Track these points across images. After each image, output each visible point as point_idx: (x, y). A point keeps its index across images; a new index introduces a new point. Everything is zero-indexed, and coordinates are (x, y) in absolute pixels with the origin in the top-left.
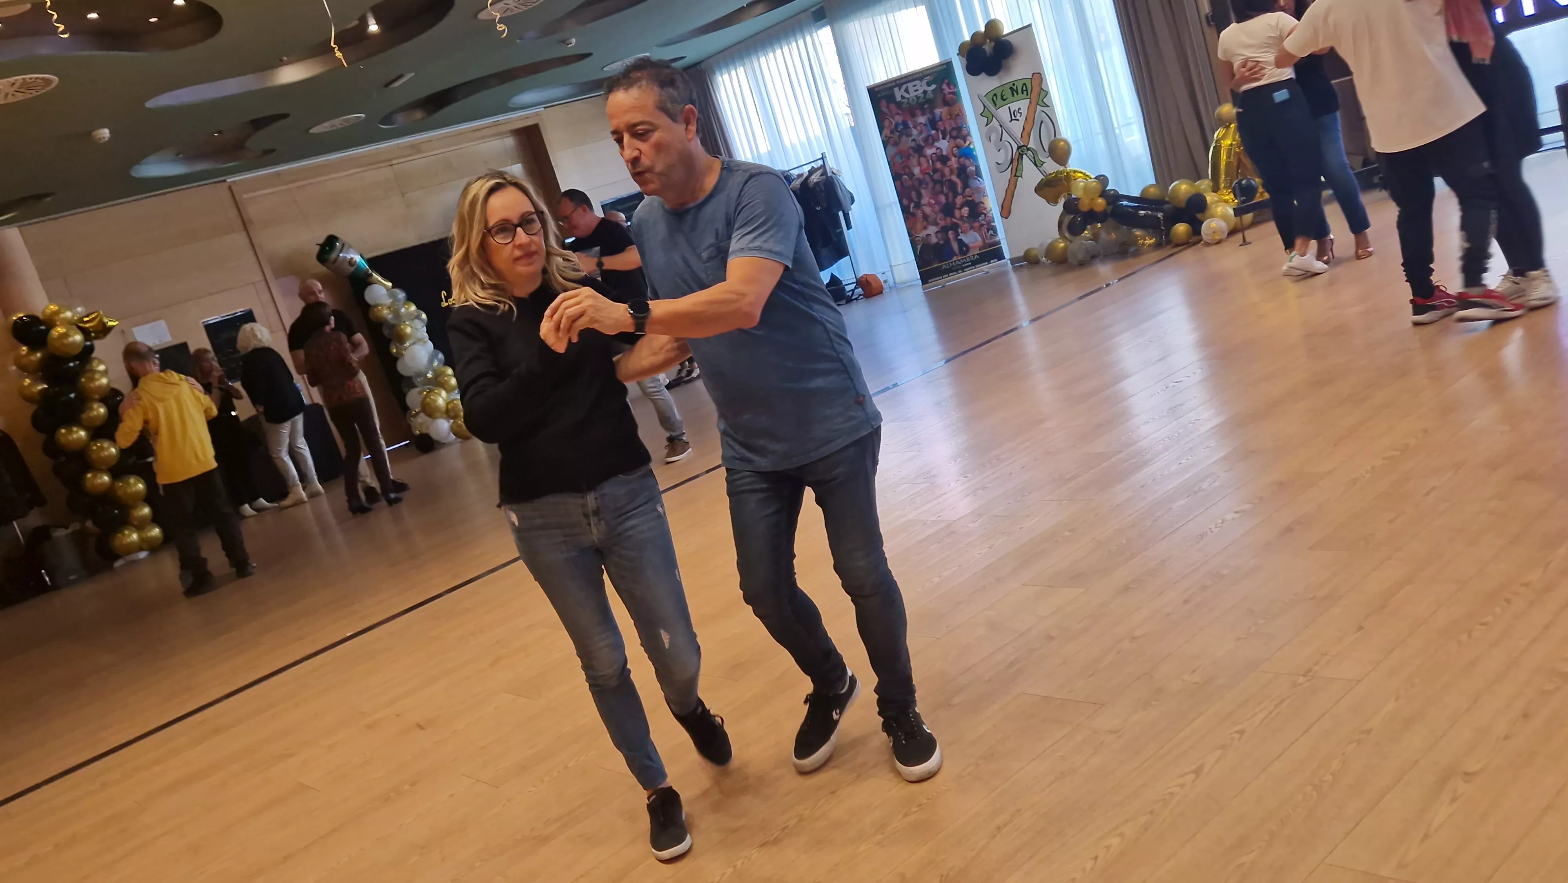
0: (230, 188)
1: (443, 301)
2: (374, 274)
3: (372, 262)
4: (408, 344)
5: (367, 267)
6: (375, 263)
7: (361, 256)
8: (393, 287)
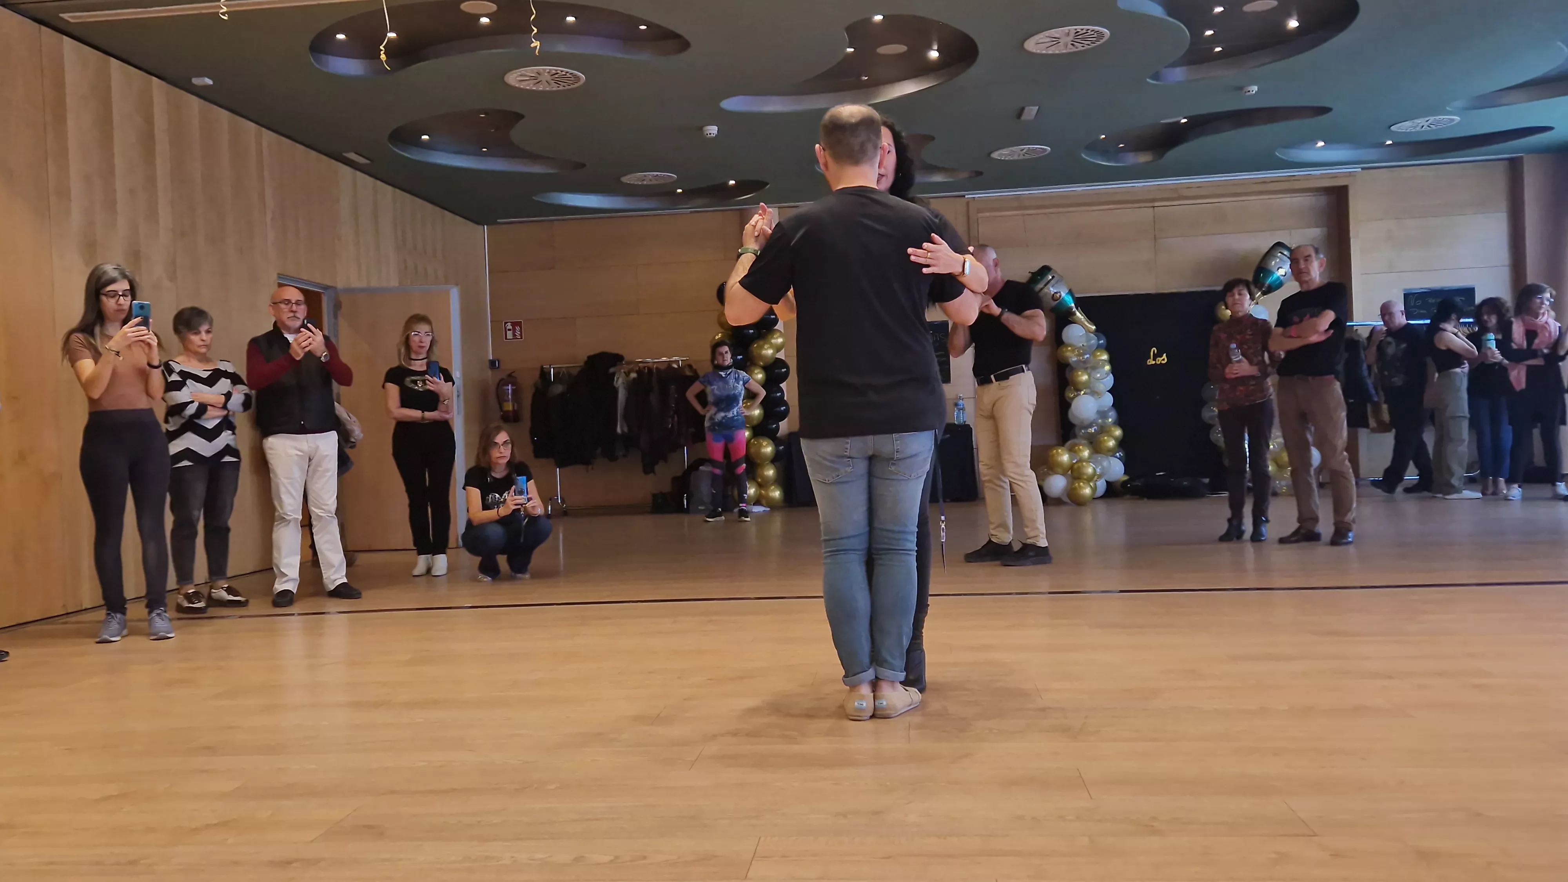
0: (968, 203)
1: (1150, 358)
2: (1078, 314)
3: (1081, 302)
4: (1082, 392)
5: (1073, 305)
6: (1082, 303)
7: (1071, 292)
8: (1097, 331)
